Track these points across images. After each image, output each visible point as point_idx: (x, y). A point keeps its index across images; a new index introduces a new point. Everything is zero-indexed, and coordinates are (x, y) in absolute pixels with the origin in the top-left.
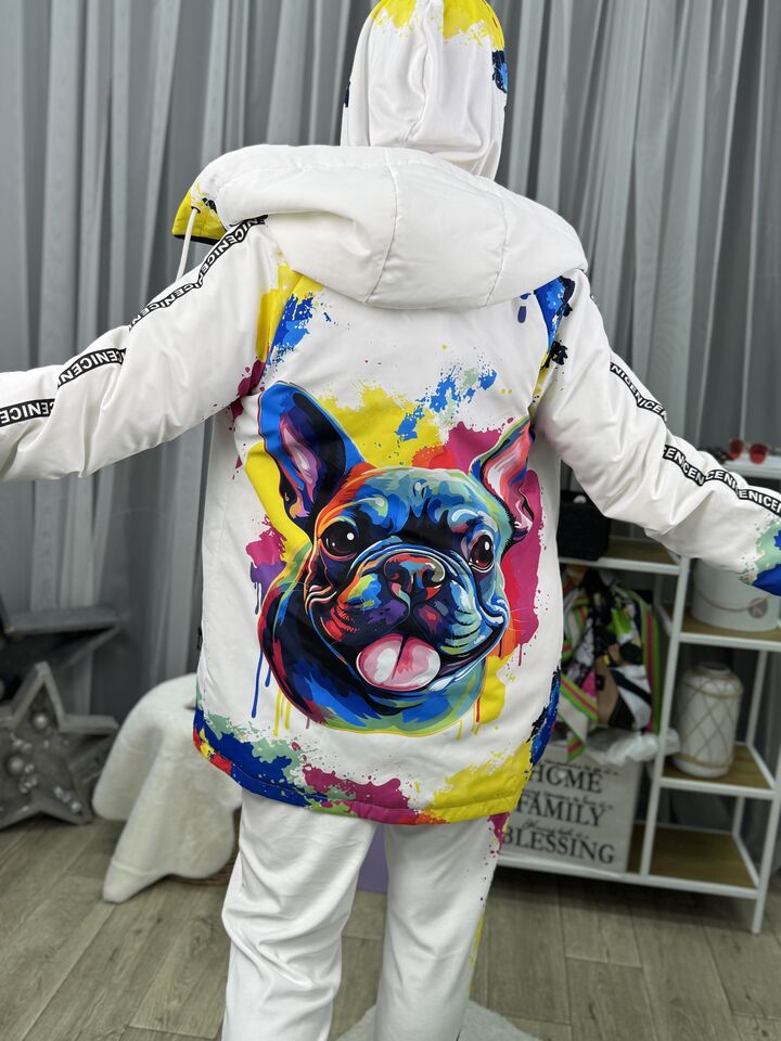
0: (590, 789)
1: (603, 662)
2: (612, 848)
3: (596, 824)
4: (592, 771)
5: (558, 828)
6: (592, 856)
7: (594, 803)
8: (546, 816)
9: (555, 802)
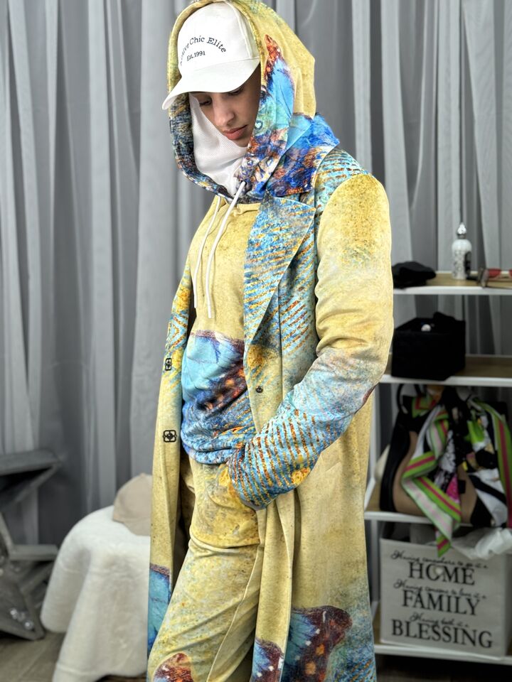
0: (465, 582)
1: (463, 468)
2: (490, 634)
3: (473, 613)
4: (464, 566)
5: (440, 620)
6: (473, 642)
7: (469, 595)
8: (429, 608)
9: (435, 596)
